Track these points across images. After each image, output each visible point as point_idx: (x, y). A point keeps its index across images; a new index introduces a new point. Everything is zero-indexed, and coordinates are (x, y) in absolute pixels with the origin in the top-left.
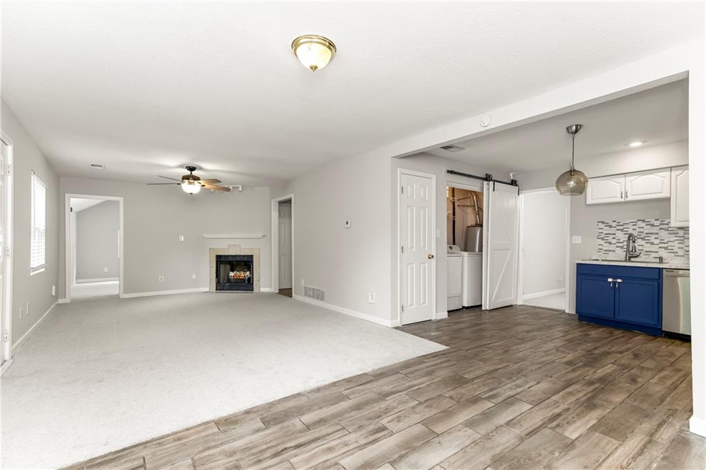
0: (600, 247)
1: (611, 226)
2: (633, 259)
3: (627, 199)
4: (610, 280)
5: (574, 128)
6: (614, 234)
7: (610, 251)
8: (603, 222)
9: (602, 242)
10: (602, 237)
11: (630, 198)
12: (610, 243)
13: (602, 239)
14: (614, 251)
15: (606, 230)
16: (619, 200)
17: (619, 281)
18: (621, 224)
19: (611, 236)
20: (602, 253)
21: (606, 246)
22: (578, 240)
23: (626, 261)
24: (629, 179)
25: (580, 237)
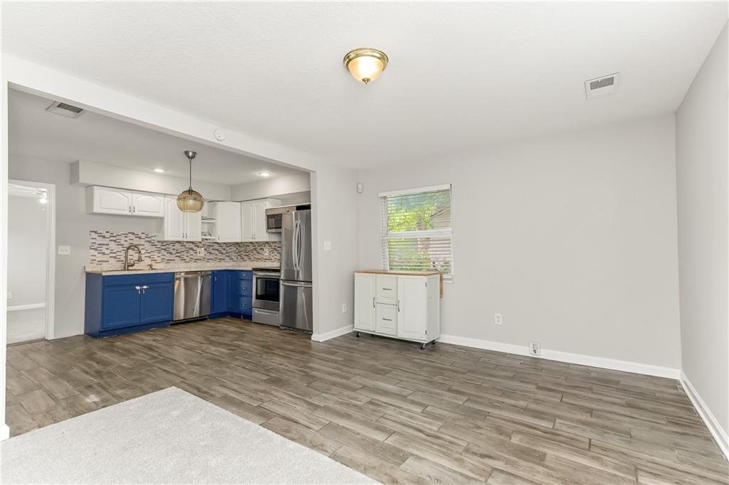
0: (93, 258)
1: (104, 237)
2: (130, 268)
3: (134, 214)
4: (138, 288)
5: (191, 154)
6: (108, 245)
7: (104, 261)
8: (96, 232)
9: (95, 253)
10: (95, 247)
11: (136, 213)
12: (104, 254)
13: (96, 249)
14: (108, 261)
15: (100, 240)
16: (127, 213)
17: (145, 287)
18: (114, 235)
19: (105, 247)
20: (95, 265)
21: (100, 257)
22: (66, 250)
23: (125, 270)
24: (136, 195)
25: (68, 248)
